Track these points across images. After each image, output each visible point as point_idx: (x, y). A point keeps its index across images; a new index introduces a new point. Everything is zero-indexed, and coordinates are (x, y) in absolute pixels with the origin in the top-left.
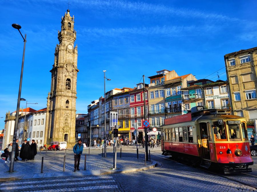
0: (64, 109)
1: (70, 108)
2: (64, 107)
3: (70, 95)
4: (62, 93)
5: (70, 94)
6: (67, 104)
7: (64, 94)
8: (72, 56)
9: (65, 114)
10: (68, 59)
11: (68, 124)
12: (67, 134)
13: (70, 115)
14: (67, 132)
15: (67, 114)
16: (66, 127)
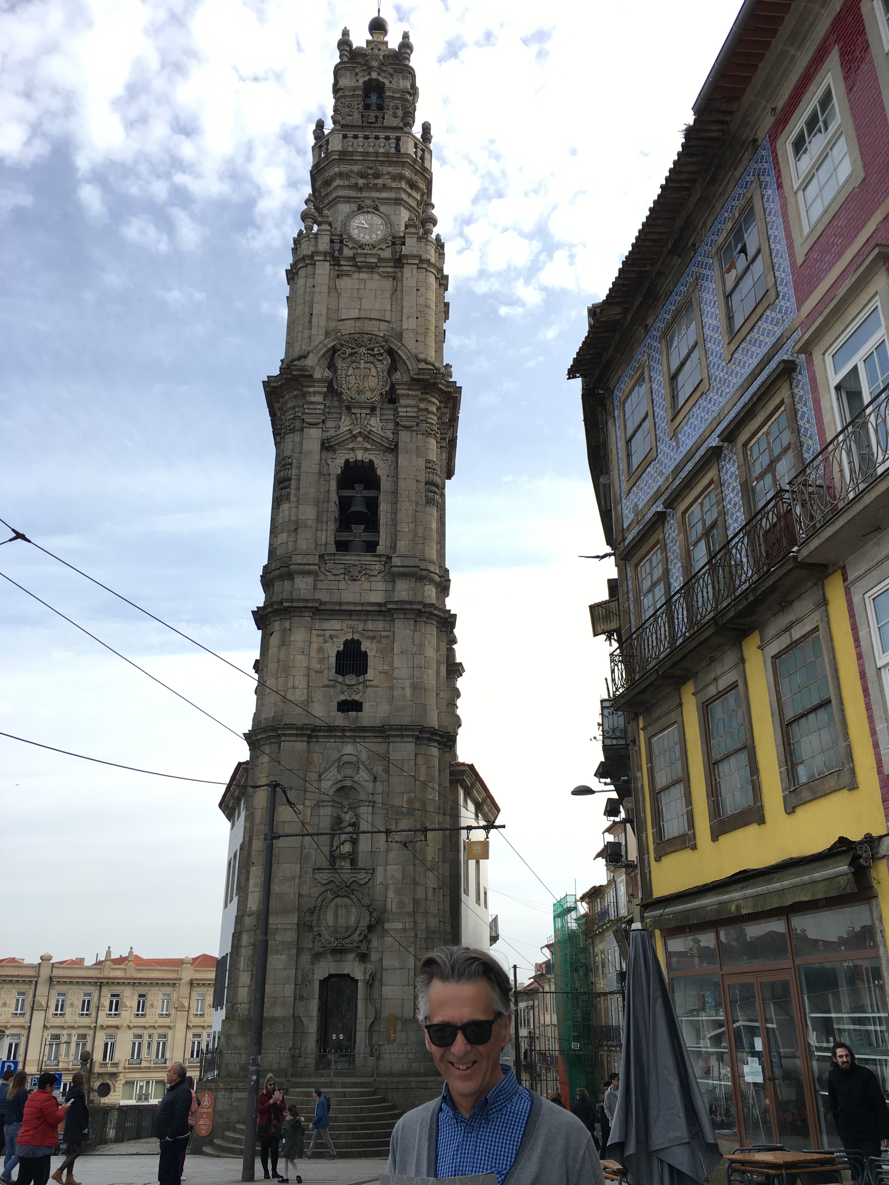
0: (321, 721)
1: (375, 712)
2: (324, 713)
3: (374, 598)
4: (304, 582)
5: (373, 592)
6: (350, 679)
7: (323, 596)
10: (355, 314)
11: (362, 877)
12: (346, 972)
13: (378, 784)
14: (350, 951)
15: (348, 772)
16: (339, 900)
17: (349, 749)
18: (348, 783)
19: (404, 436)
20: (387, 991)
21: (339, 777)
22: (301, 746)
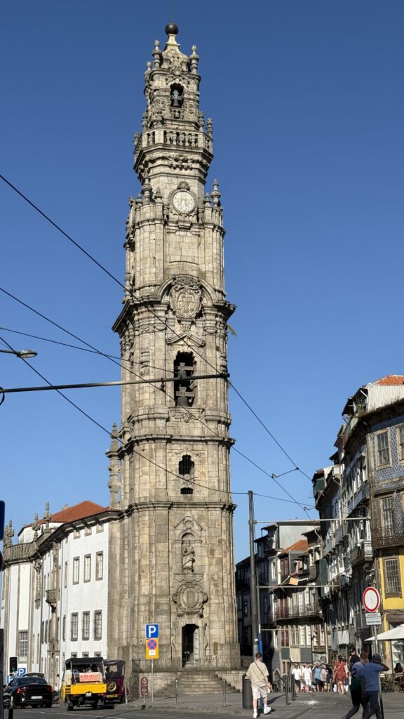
0: (173, 499)
1: (200, 495)
2: (174, 495)
3: (197, 433)
4: (161, 423)
5: (197, 429)
6: (187, 476)
7: (170, 432)
8: (195, 239)
9: (181, 526)
10: (178, 258)
11: (198, 577)
12: (193, 623)
13: (203, 532)
14: (195, 613)
15: (189, 525)
16: (188, 589)
17: (188, 513)
18: (189, 531)
19: (209, 339)
20: (213, 631)
21: (184, 528)
22: (165, 512)
